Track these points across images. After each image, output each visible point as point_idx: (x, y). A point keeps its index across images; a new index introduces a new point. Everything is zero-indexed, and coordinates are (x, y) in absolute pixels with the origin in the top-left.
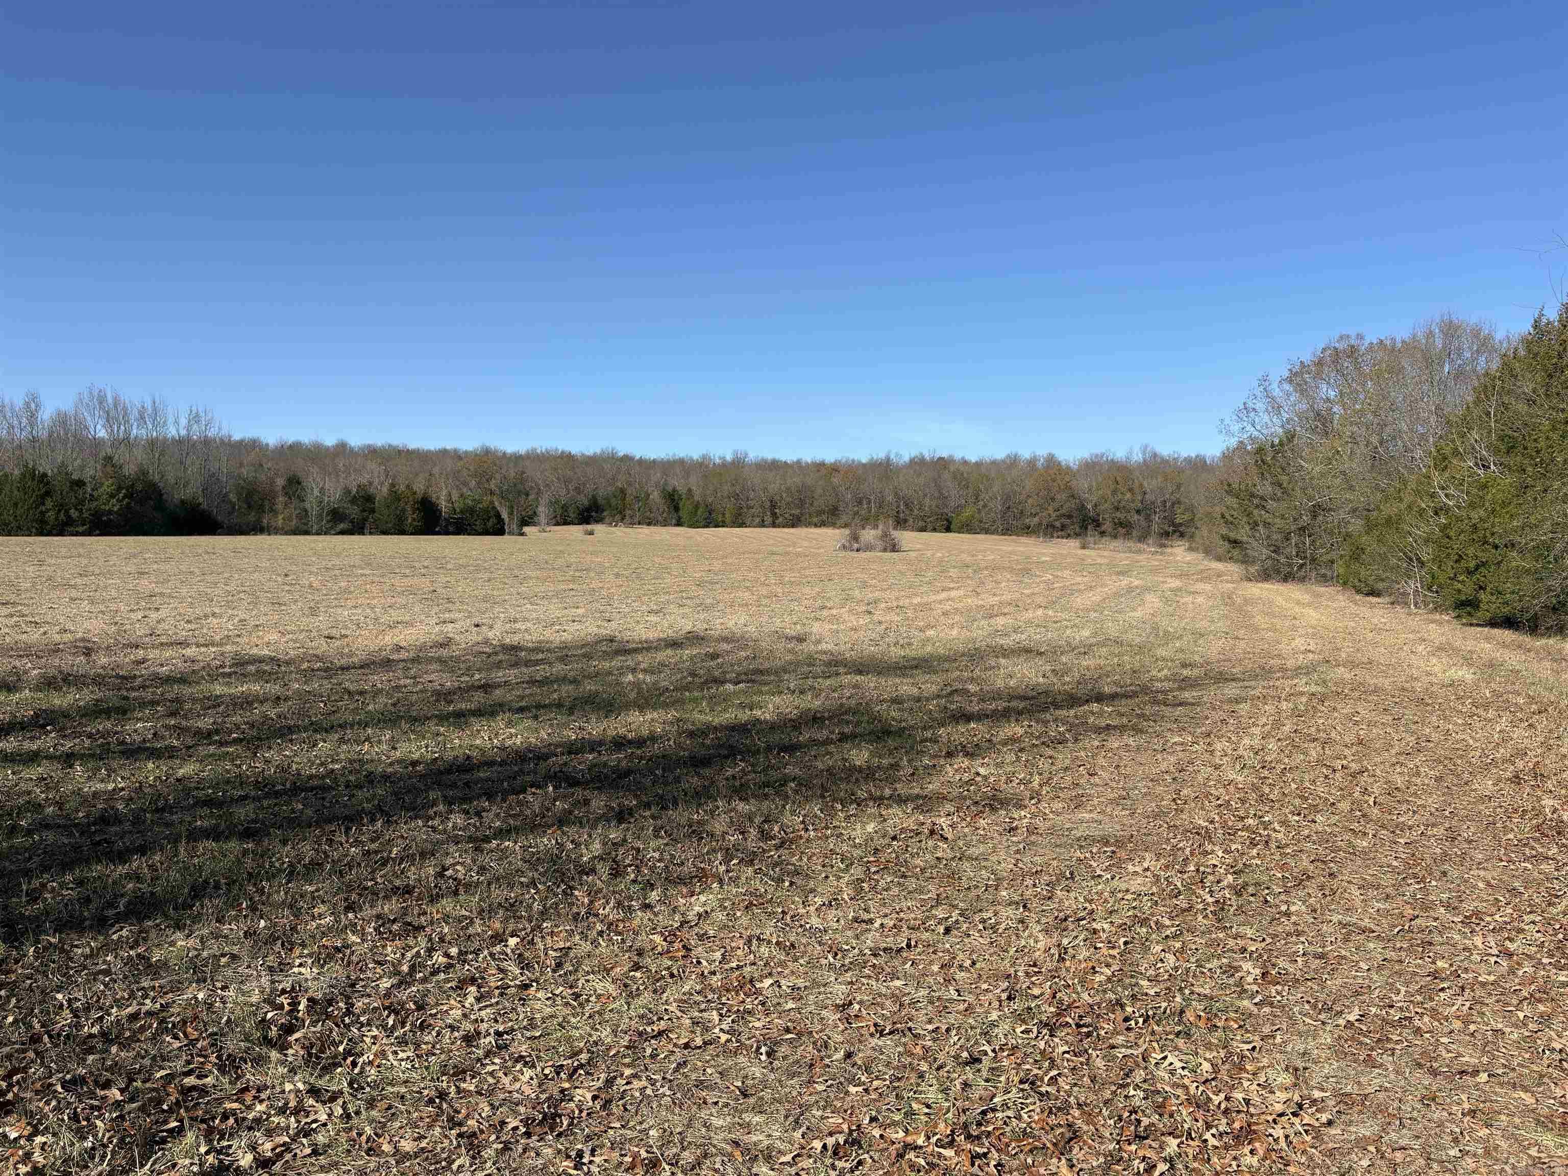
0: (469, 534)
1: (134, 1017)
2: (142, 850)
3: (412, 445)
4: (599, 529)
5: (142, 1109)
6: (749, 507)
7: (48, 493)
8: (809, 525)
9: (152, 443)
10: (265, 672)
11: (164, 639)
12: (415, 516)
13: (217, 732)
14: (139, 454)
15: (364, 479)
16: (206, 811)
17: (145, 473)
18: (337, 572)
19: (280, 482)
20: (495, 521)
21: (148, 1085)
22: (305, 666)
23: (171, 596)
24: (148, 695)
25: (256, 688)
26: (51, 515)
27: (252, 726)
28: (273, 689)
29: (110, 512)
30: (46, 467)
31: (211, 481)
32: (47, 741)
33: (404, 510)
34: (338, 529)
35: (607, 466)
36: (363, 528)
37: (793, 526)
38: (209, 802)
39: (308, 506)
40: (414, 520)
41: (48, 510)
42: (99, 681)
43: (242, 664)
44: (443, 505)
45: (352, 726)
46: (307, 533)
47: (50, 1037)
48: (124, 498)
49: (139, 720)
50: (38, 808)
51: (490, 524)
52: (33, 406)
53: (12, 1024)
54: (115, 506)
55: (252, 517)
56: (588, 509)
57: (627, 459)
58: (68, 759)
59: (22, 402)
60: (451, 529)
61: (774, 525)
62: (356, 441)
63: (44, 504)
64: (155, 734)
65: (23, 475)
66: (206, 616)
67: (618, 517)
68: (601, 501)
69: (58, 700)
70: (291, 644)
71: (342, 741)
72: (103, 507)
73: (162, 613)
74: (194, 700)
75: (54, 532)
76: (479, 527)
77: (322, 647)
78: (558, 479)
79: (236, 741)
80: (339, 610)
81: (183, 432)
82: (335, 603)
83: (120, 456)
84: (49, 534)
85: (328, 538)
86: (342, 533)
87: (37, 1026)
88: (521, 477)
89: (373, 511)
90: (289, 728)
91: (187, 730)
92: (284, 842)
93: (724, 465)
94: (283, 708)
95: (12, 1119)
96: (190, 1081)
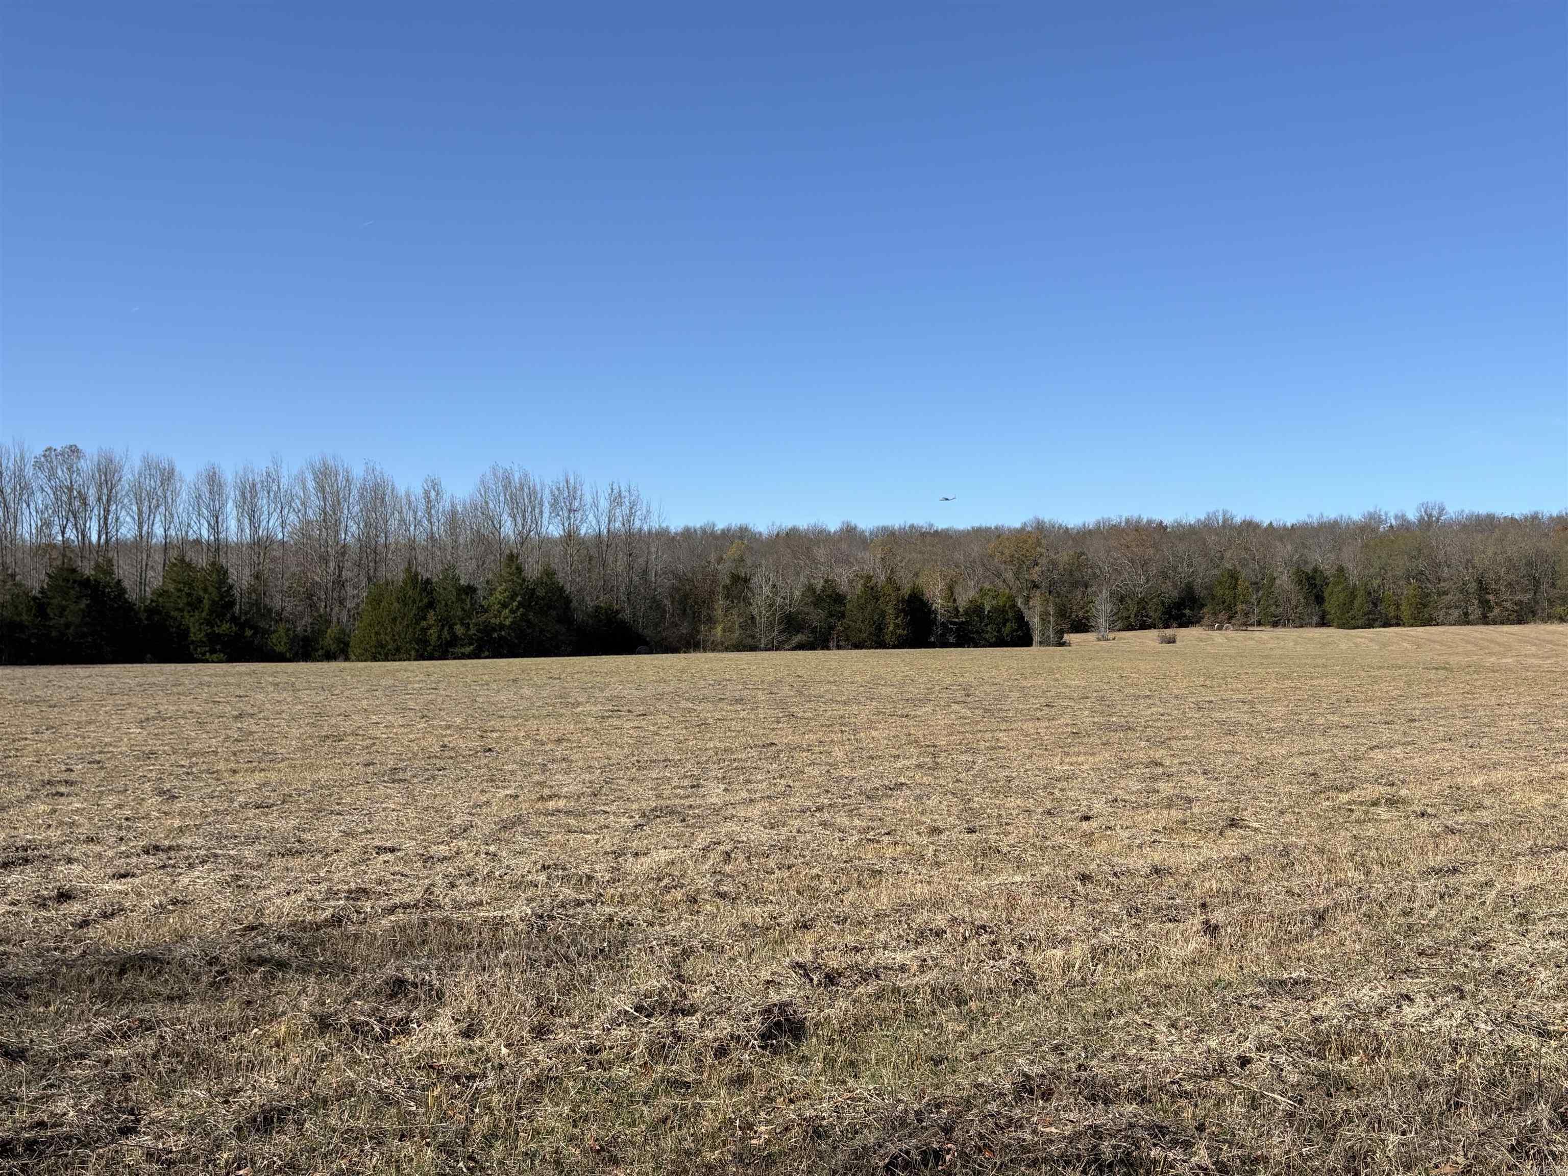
0: (976, 645)
3: (941, 525)
4: (1188, 636)
6: (1442, 593)
7: (431, 605)
8: (1549, 618)
12: (899, 621)
17: (551, 576)
19: (722, 582)
20: (1015, 626)
26: (433, 633)
29: (502, 627)
30: (431, 571)
33: (883, 614)
35: (1211, 539)
36: (828, 640)
37: (1520, 622)
39: (755, 610)
40: (897, 626)
41: (430, 627)
44: (938, 604)
46: (753, 648)
48: (518, 608)
51: (1006, 630)
52: (433, 494)
54: (507, 618)
55: (684, 630)
56: (1180, 604)
57: (1250, 526)
59: (421, 491)
60: (952, 639)
61: (1485, 620)
63: (424, 619)
65: (405, 582)
67: (1222, 616)
68: (1202, 593)
72: (493, 621)
75: (437, 654)
76: (990, 635)
78: (1132, 561)
84: (431, 658)
85: (783, 654)
86: (800, 647)
88: (1079, 562)
89: (842, 615)
93: (1405, 527)
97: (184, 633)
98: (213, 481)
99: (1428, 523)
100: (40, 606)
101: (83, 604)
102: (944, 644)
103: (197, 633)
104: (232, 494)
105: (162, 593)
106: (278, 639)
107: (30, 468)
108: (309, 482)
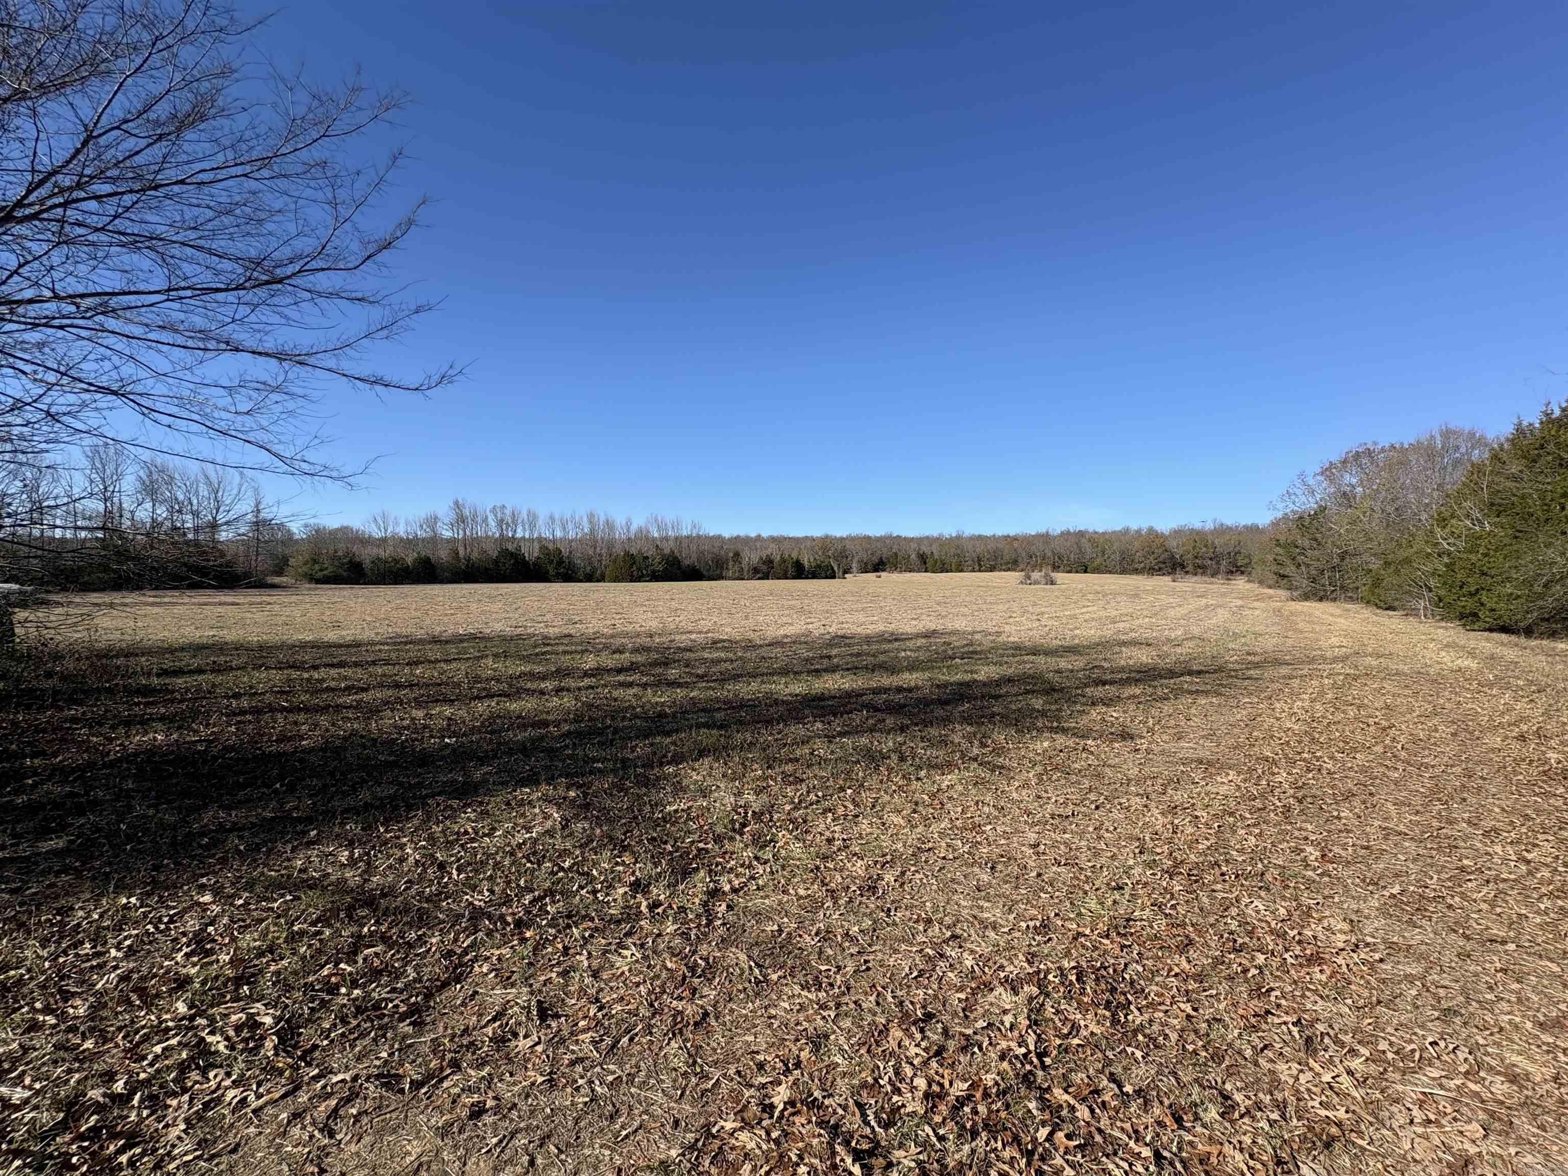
0: (818, 579)
1: (676, 811)
2: (677, 731)
4: (884, 574)
5: (681, 856)
6: (965, 561)
7: (634, 563)
8: (1000, 570)
9: (676, 538)
10: (725, 647)
11: (681, 630)
12: (793, 570)
13: (706, 676)
14: (671, 544)
15: (769, 552)
16: (703, 714)
17: (673, 552)
18: (757, 598)
19: (731, 555)
20: (831, 572)
21: (683, 845)
22: (743, 644)
23: (684, 610)
24: (676, 656)
25: (722, 654)
26: (635, 573)
27: (721, 673)
28: (731, 655)
29: (659, 571)
30: (633, 551)
31: (701, 556)
32: (636, 677)
33: (787, 567)
34: (756, 577)
35: (887, 541)
36: (769, 576)
38: (703, 710)
39: (743, 566)
40: (792, 572)
41: (634, 571)
42: (656, 650)
43: (716, 643)
44: (806, 564)
45: (767, 675)
46: (743, 579)
47: (642, 817)
48: (663, 564)
49: (673, 668)
50: (634, 708)
51: (828, 573)
52: (629, 524)
54: (660, 568)
55: (718, 572)
56: (878, 564)
57: (898, 537)
58: (645, 686)
59: (625, 522)
61: (980, 571)
62: (765, 534)
63: (632, 568)
64: (680, 676)
65: (624, 555)
66: (700, 620)
67: (893, 568)
68: (884, 560)
69: (639, 658)
70: (737, 634)
71: (763, 682)
72: (656, 569)
73: (681, 618)
74: (696, 660)
75: (637, 580)
76: (823, 575)
77: (752, 635)
78: (863, 549)
79: (715, 681)
80: (759, 617)
82: (757, 613)
83: (663, 545)
86: (759, 579)
88: (844, 549)
89: (773, 568)
90: (738, 675)
91: (693, 674)
92: (738, 732)
93: (951, 539)
94: (735, 665)
95: (627, 854)
96: (701, 845)
98: (552, 518)
99: (958, 537)
100: (496, 562)
101: (512, 561)
102: (807, 578)
103: (552, 572)
104: (558, 522)
105: (538, 558)
106: (581, 574)
107: (488, 513)
108: (585, 519)
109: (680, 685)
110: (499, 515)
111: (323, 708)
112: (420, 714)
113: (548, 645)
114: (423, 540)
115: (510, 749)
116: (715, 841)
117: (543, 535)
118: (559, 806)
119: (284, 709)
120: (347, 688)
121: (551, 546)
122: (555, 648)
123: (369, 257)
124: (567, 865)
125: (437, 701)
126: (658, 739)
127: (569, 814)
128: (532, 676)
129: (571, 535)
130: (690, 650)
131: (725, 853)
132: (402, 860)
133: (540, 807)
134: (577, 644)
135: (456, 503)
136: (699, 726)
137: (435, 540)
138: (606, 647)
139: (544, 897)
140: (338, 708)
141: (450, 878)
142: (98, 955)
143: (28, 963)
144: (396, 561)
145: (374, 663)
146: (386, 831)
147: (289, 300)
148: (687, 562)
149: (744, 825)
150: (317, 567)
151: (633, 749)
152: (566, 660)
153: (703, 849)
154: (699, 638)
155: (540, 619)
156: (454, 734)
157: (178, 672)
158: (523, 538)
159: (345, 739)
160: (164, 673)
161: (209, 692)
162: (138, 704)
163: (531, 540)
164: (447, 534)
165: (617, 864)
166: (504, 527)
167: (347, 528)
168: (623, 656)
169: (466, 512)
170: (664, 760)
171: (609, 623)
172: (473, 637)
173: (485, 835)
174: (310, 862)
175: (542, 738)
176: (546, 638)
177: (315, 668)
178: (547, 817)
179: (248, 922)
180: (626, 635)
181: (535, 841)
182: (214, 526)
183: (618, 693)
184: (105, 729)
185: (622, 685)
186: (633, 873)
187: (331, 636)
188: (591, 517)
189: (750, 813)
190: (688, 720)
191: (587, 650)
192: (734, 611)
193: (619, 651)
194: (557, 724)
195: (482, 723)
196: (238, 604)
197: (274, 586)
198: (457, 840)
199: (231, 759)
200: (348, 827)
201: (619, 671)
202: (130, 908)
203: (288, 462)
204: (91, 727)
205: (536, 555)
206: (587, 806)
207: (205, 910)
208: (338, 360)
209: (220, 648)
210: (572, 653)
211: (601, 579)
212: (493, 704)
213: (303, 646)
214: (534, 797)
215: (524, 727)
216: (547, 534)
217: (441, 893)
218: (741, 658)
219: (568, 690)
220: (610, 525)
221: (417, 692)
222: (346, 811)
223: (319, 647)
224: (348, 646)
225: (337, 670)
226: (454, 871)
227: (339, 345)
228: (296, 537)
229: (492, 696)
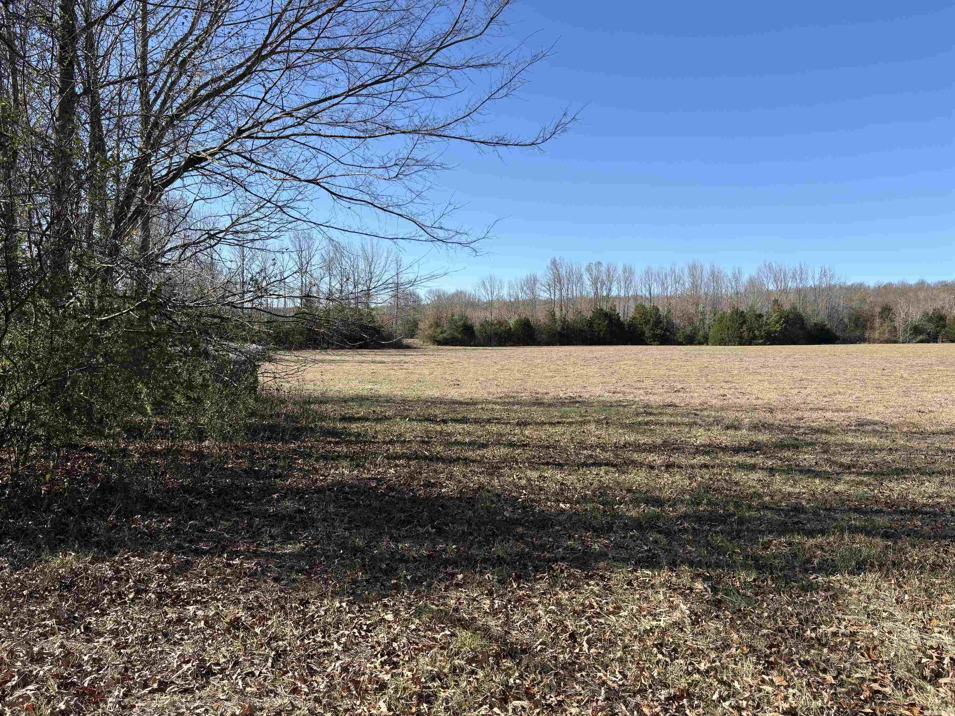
1: (835, 634)
2: (823, 532)
5: (848, 693)
7: (744, 322)
9: (799, 291)
10: (878, 431)
11: (811, 406)
13: (854, 466)
14: (792, 297)
15: (938, 304)
16: (856, 516)
17: (795, 309)
18: (920, 368)
19: (878, 310)
21: (850, 680)
22: (905, 429)
23: (812, 381)
24: (808, 438)
25: (875, 441)
26: (745, 334)
27: (876, 466)
28: (887, 443)
29: (776, 332)
30: (743, 308)
31: (832, 312)
32: (759, 460)
34: (918, 340)
36: (937, 338)
38: (857, 510)
39: (897, 324)
41: (744, 331)
42: (780, 429)
43: (862, 425)
45: (949, 475)
46: (895, 342)
47: (789, 631)
48: (783, 323)
49: (806, 453)
50: (760, 496)
52: (738, 275)
53: (767, 617)
54: (778, 328)
55: (858, 333)
58: (772, 471)
59: (733, 273)
62: (932, 279)
63: (742, 328)
64: (816, 463)
65: (732, 312)
66: (835, 394)
69: (763, 437)
70: (894, 415)
71: (942, 483)
72: (772, 329)
73: (808, 391)
74: (837, 445)
77: (916, 418)
79: (866, 474)
80: (925, 394)
81: (817, 283)
82: (921, 389)
83: (783, 299)
85: (911, 345)
86: (922, 341)
87: (780, 623)
89: (944, 326)
90: (902, 470)
91: (835, 463)
92: (914, 546)
94: (896, 456)
95: (775, 673)
96: (876, 686)
97: (643, 333)
98: (649, 272)
100: (590, 323)
101: (606, 322)
103: (648, 334)
104: (655, 277)
105: (634, 318)
106: (680, 336)
107: (583, 270)
108: (686, 272)
109: (817, 475)
110: (595, 272)
111: (455, 460)
112: (534, 475)
113: (651, 414)
114: (524, 302)
115: (626, 524)
116: (896, 684)
117: (639, 293)
118: (685, 597)
119: (426, 458)
120: (471, 443)
121: (647, 305)
122: (660, 418)
123: (492, 19)
124: (703, 667)
125: (548, 464)
126: (797, 539)
127: (699, 608)
128: (638, 448)
129: (670, 291)
130: (827, 432)
131: (913, 705)
132: (536, 620)
133: (664, 594)
134: (683, 415)
135: (554, 263)
136: (854, 530)
137: (533, 302)
138: (717, 421)
139: (681, 698)
140: (466, 461)
141: (581, 650)
142: (326, 644)
143: (288, 638)
144: (500, 323)
145: (489, 421)
146: (520, 589)
147: (431, 78)
148: (814, 320)
149: (938, 675)
150: (439, 330)
151: (766, 546)
152: (672, 433)
153: (878, 692)
154: (839, 417)
155: (638, 385)
156: (567, 500)
157: (352, 419)
158: (618, 297)
159: (475, 491)
160: (343, 419)
161: (373, 437)
162: (330, 442)
163: (627, 299)
164: (544, 295)
165: (763, 681)
166: (599, 285)
167: (461, 292)
168: (739, 433)
169: (563, 272)
170: (809, 566)
171: (716, 392)
172: (573, 401)
173: (609, 613)
174: (460, 604)
175: (658, 517)
176: (647, 406)
177: (445, 422)
178: (673, 607)
179: (420, 646)
180: (740, 408)
181: (664, 631)
182: (368, 294)
183: (739, 476)
184: (312, 461)
185: (742, 466)
186: (786, 698)
187: (454, 394)
188: (693, 269)
189: (947, 661)
190: (835, 520)
191: (695, 423)
192: (885, 384)
193: (735, 427)
194: (674, 503)
195: (594, 492)
196: (384, 363)
197: (408, 347)
198: (584, 612)
199: (393, 497)
200: (486, 577)
201: (737, 450)
202: (341, 611)
203: (429, 230)
204: (304, 459)
205: (631, 315)
206: (718, 604)
207: (390, 627)
208: (467, 126)
209: (375, 400)
210: (678, 424)
211: (705, 341)
212: (602, 473)
213: (434, 402)
214: (657, 581)
215: (636, 502)
216: (644, 292)
217: (574, 663)
218: (904, 448)
219: (679, 467)
220: (715, 276)
221: (529, 453)
222: (485, 561)
223: (445, 403)
224: (467, 404)
225: (461, 426)
226: (585, 643)
227: (468, 111)
228: (424, 303)
229: (600, 465)
